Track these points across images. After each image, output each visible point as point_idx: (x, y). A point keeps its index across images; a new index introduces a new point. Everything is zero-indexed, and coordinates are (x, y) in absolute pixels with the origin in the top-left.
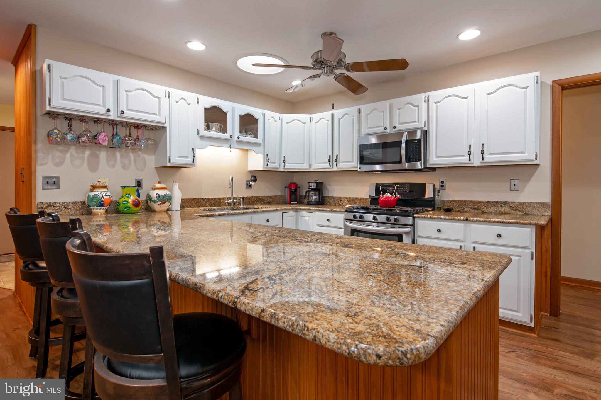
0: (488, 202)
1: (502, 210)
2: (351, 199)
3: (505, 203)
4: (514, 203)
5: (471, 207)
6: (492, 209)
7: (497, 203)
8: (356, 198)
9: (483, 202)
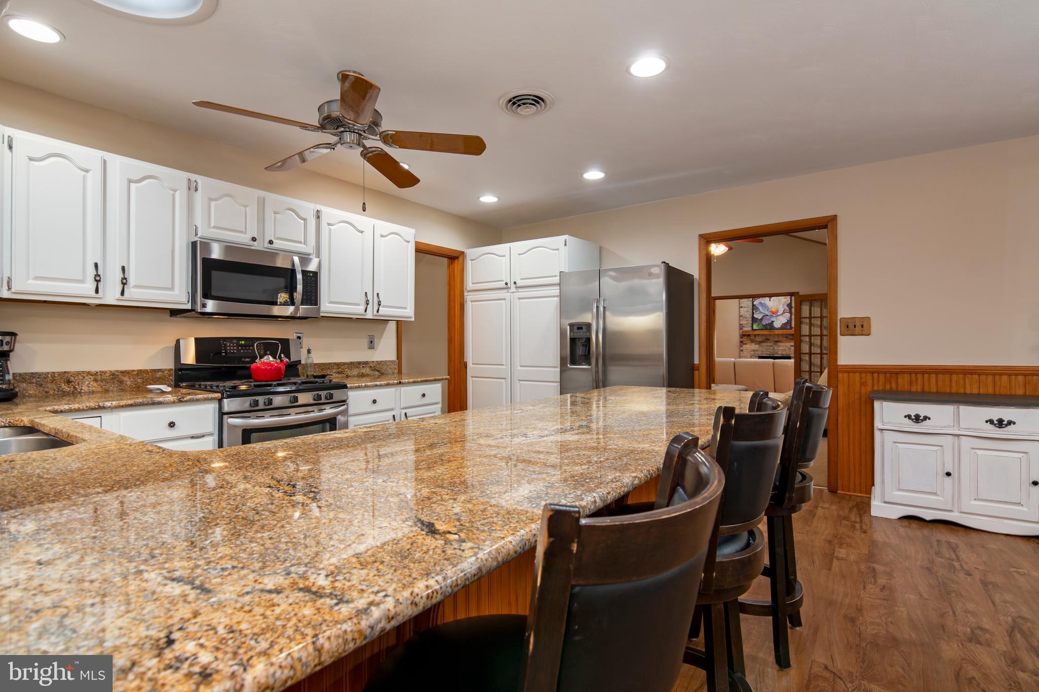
0: (352, 363)
1: (363, 371)
2: (108, 375)
3: (366, 363)
4: (373, 362)
5: (335, 371)
6: (355, 372)
7: (359, 363)
8: (122, 372)
9: (347, 363)
